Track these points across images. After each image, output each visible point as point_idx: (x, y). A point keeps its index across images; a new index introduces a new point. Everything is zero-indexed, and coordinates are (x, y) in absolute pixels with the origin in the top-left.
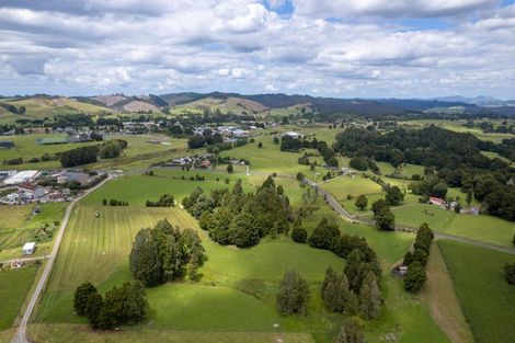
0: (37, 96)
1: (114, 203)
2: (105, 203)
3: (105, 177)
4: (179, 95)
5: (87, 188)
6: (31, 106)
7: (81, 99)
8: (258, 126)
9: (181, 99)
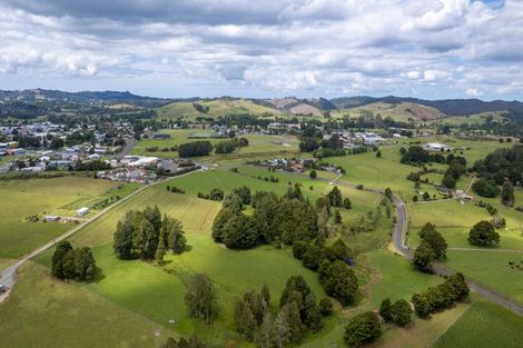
0: (224, 98)
1: (175, 190)
2: (168, 188)
3: (199, 168)
4: (352, 98)
5: (172, 175)
6: (214, 106)
7: (256, 102)
8: (403, 134)
9: (351, 102)
